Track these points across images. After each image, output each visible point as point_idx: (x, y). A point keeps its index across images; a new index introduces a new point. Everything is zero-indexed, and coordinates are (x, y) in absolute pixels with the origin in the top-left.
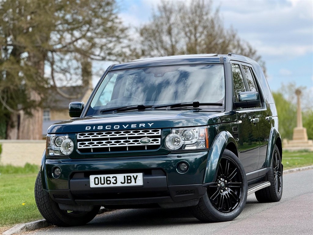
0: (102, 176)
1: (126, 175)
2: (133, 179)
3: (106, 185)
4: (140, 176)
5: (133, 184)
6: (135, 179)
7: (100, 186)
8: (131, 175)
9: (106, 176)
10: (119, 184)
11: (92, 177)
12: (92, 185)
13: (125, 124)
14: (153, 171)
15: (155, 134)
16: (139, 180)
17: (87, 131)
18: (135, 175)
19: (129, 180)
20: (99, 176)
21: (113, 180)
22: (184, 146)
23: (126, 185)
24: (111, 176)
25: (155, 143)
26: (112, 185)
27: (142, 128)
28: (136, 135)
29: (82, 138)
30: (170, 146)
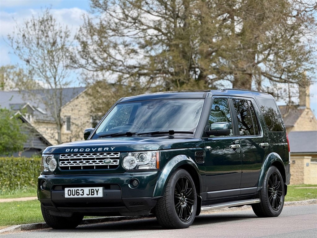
0: (74, 189)
1: (91, 188)
2: (95, 192)
3: (76, 196)
4: (101, 189)
5: (95, 196)
6: (97, 192)
7: (72, 196)
8: (94, 188)
9: (76, 189)
10: (85, 196)
11: (66, 190)
12: (66, 196)
13: (94, 147)
14: (111, 186)
15: (115, 156)
16: (100, 193)
17: (67, 153)
18: (97, 188)
19: (92, 192)
20: (71, 189)
21: (81, 192)
22: (137, 166)
23: (90, 196)
24: (80, 189)
25: (115, 164)
26: (80, 196)
27: (106, 151)
28: (101, 156)
29: (63, 158)
30: (126, 166)
